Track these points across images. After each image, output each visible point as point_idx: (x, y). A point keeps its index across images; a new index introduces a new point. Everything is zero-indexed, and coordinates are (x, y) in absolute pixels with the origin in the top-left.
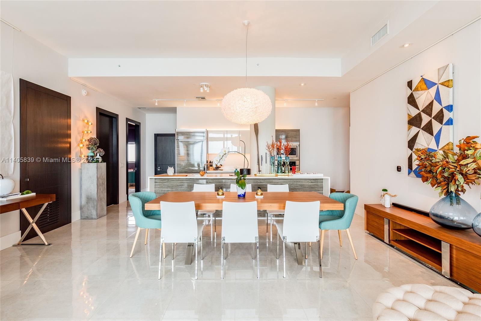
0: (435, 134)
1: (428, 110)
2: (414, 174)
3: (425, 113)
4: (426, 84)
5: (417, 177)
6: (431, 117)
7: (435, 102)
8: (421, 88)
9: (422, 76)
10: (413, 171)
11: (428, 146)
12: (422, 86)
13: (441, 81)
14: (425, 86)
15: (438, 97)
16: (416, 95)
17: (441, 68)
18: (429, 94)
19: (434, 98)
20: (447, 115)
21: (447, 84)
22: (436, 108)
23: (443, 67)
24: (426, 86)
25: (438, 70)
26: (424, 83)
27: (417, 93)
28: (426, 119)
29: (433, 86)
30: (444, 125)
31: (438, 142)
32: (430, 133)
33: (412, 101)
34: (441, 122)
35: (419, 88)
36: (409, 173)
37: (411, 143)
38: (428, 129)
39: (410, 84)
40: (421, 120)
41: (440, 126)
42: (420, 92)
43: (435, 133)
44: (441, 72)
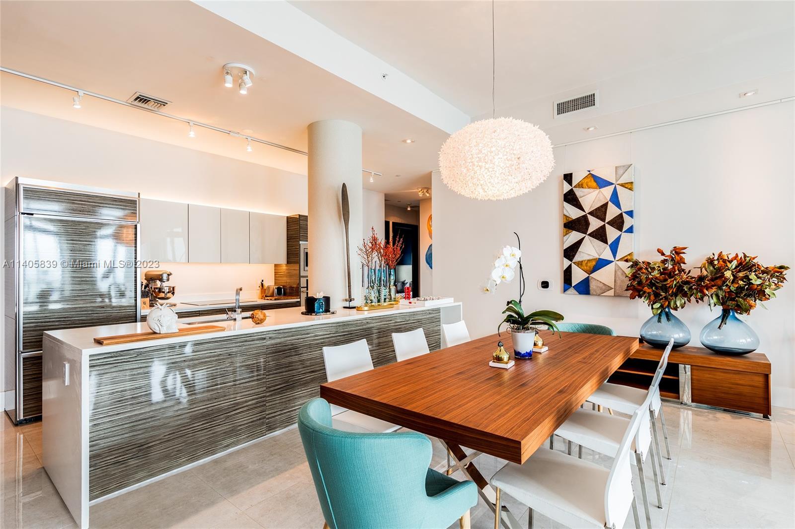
0: (610, 242)
1: (600, 212)
2: (575, 291)
3: (594, 217)
4: (595, 181)
5: (580, 294)
6: (604, 222)
7: (610, 204)
8: (587, 185)
9: (589, 171)
10: (573, 287)
11: (599, 256)
12: (589, 183)
13: (620, 182)
14: (594, 184)
15: (615, 199)
16: (578, 192)
17: (620, 166)
18: (601, 194)
19: (609, 199)
20: (628, 222)
21: (629, 186)
22: (612, 212)
23: (624, 166)
24: (597, 184)
25: (616, 169)
26: (593, 180)
27: (581, 191)
28: (595, 224)
29: (607, 186)
30: (625, 232)
31: (614, 252)
32: (602, 241)
33: (571, 198)
34: (620, 228)
35: (585, 185)
36: (565, 290)
37: (570, 252)
38: (600, 235)
39: (568, 178)
40: (587, 224)
41: (618, 233)
42: (586, 190)
43: (610, 240)
44: (621, 171)
